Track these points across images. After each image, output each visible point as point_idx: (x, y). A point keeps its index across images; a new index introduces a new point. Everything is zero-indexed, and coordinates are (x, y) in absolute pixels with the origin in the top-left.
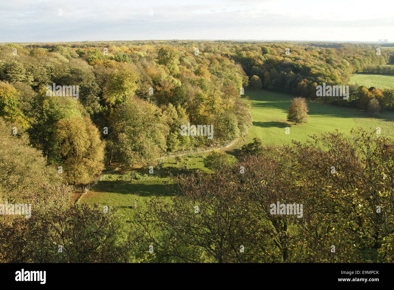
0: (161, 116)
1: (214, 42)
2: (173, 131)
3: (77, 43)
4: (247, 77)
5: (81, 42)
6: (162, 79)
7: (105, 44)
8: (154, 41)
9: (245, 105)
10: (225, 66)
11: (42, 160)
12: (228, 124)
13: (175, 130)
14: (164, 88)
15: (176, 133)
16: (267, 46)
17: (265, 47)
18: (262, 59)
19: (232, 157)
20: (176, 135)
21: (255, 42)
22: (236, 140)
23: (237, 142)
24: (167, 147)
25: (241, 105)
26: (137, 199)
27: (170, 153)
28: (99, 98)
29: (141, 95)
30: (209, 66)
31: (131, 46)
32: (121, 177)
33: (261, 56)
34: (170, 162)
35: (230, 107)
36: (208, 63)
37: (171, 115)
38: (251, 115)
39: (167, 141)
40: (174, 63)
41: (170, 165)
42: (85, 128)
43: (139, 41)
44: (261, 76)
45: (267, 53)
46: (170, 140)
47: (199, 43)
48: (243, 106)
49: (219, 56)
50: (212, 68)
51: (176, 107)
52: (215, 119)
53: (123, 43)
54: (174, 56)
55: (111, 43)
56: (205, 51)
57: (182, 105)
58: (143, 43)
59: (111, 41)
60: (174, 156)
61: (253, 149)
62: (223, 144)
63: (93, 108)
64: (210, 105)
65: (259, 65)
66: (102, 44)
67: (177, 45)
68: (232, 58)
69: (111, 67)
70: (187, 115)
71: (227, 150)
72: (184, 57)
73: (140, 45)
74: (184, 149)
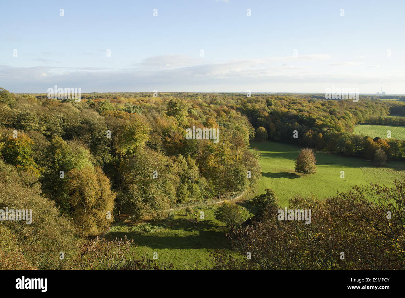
0: (172, 167)
1: (219, 94)
2: (183, 182)
3: (85, 94)
4: (254, 129)
5: (89, 93)
6: (172, 130)
7: (112, 96)
8: (161, 93)
9: (254, 156)
10: (232, 118)
11: (55, 211)
12: (238, 175)
13: (185, 181)
14: (173, 138)
15: (186, 184)
16: (271, 98)
17: (269, 99)
18: (267, 110)
19: (242, 209)
20: (186, 186)
21: (259, 95)
22: (246, 192)
23: (246, 194)
24: (177, 198)
25: (250, 157)
26: (147, 253)
27: (180, 205)
28: (109, 148)
29: (151, 145)
30: (216, 117)
31: (138, 98)
32: (130, 229)
33: (266, 108)
34: (180, 214)
35: (239, 159)
36: (215, 114)
37: (181, 166)
38: (260, 166)
39: (177, 192)
40: (183, 114)
41: (180, 217)
42: (96, 179)
43: (145, 93)
44: (267, 128)
45: (272, 105)
46: (180, 191)
47: (204, 95)
48: (252, 157)
49: (225, 108)
50: (219, 120)
51: (186, 158)
52: (224, 170)
53: (130, 94)
54: (183, 108)
55: (119, 94)
56: (211, 103)
57: (191, 156)
58: (150, 95)
59: (118, 93)
60: (184, 208)
61: (265, 200)
62: (233, 196)
63: (103, 159)
64: (220, 156)
65: (265, 117)
66: (110, 95)
67: (183, 97)
68: (238, 109)
69: (121, 117)
70: (196, 166)
71: (237, 201)
72: (191, 109)
73: (147, 96)
74: (193, 200)
